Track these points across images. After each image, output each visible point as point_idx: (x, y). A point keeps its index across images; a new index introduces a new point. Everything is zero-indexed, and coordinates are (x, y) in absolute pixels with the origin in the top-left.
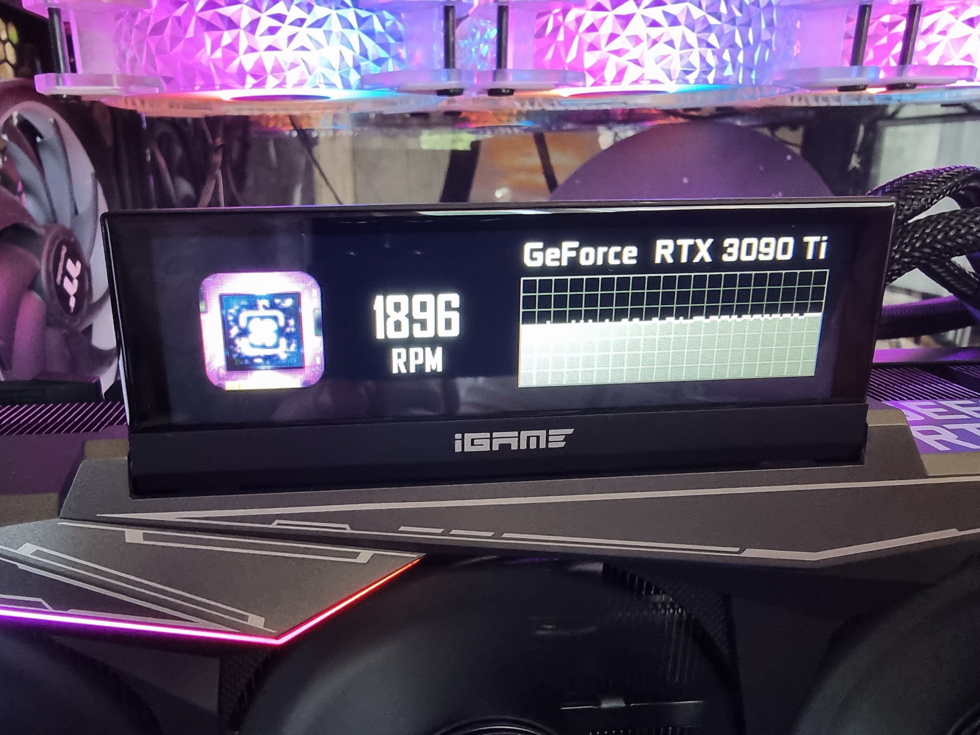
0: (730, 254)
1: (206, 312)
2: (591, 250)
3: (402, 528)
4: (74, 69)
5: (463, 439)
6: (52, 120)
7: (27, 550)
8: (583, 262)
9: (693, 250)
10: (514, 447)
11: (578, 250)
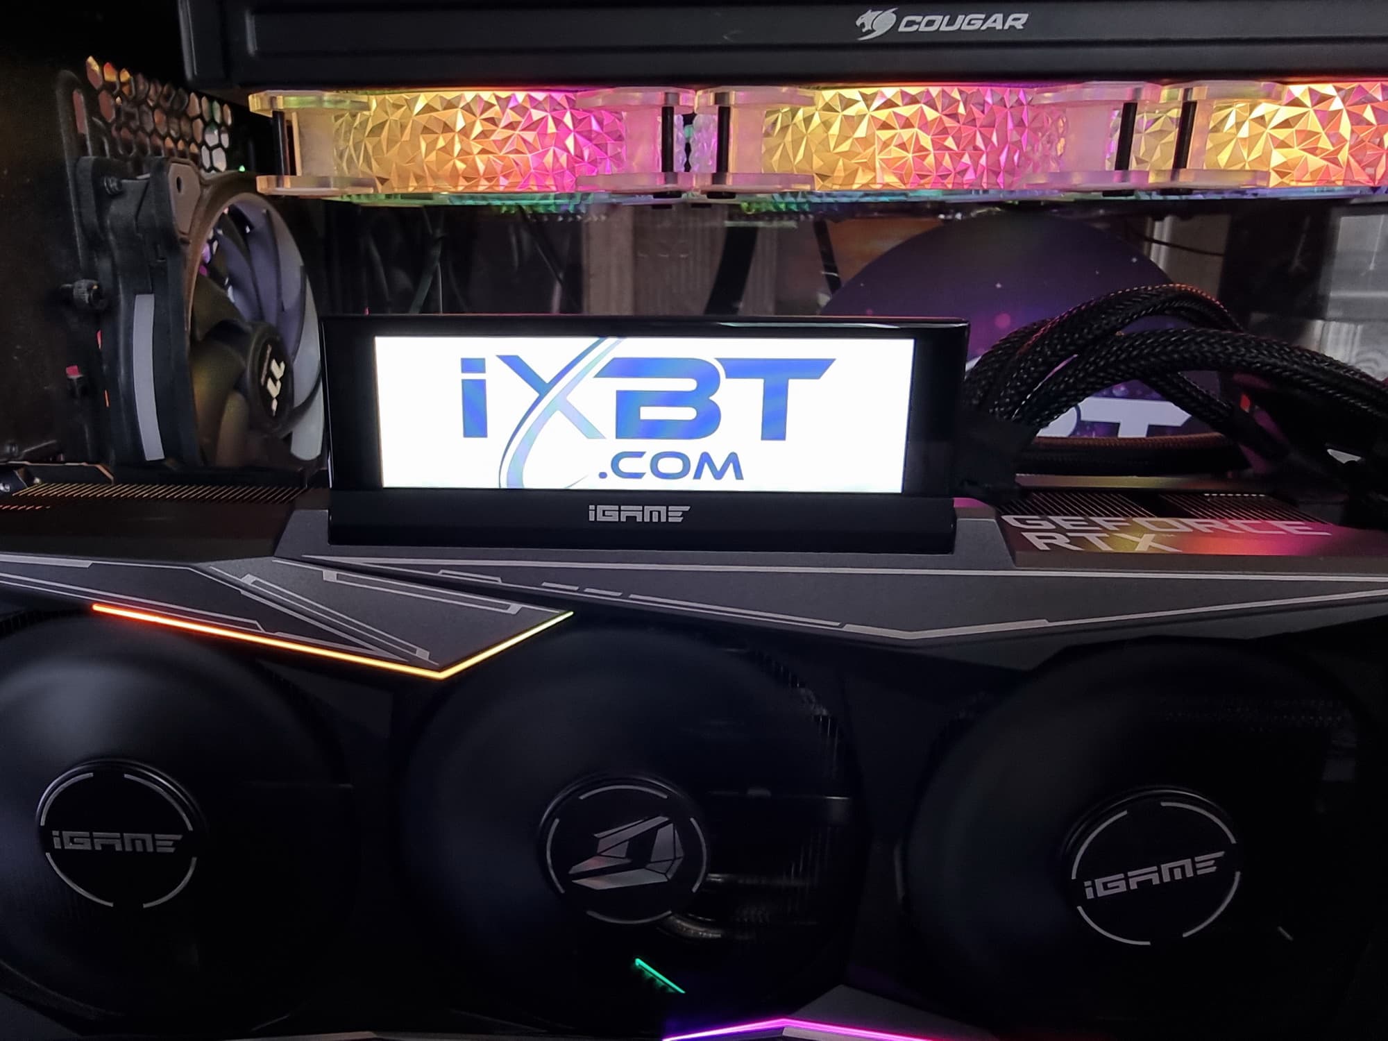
3: (545, 584)
4: (293, 172)
5: (596, 510)
7: (248, 580)
10: (639, 519)
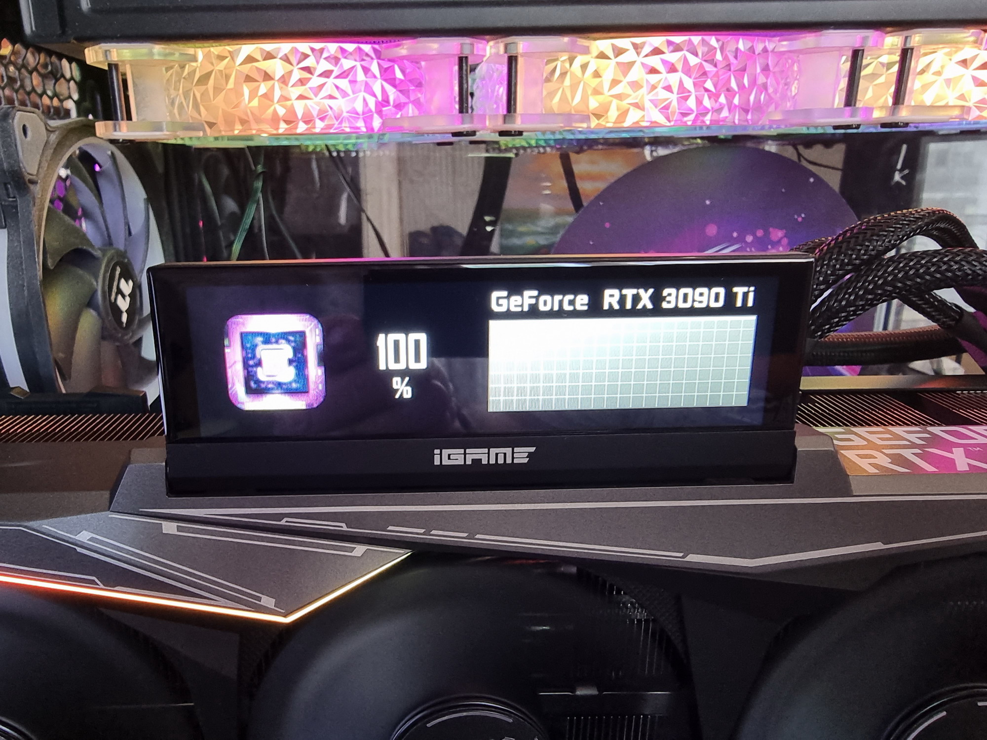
0: (669, 302)
1: (229, 346)
2: (548, 298)
3: (390, 528)
4: (129, 118)
5: (441, 454)
6: (109, 153)
7: (84, 537)
8: (542, 308)
9: (636, 299)
10: (485, 462)
11: (537, 298)
